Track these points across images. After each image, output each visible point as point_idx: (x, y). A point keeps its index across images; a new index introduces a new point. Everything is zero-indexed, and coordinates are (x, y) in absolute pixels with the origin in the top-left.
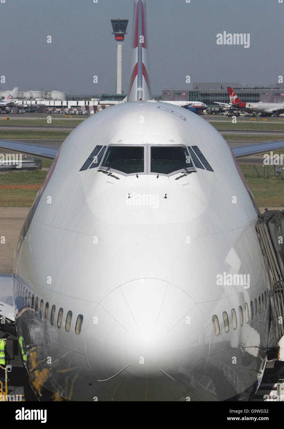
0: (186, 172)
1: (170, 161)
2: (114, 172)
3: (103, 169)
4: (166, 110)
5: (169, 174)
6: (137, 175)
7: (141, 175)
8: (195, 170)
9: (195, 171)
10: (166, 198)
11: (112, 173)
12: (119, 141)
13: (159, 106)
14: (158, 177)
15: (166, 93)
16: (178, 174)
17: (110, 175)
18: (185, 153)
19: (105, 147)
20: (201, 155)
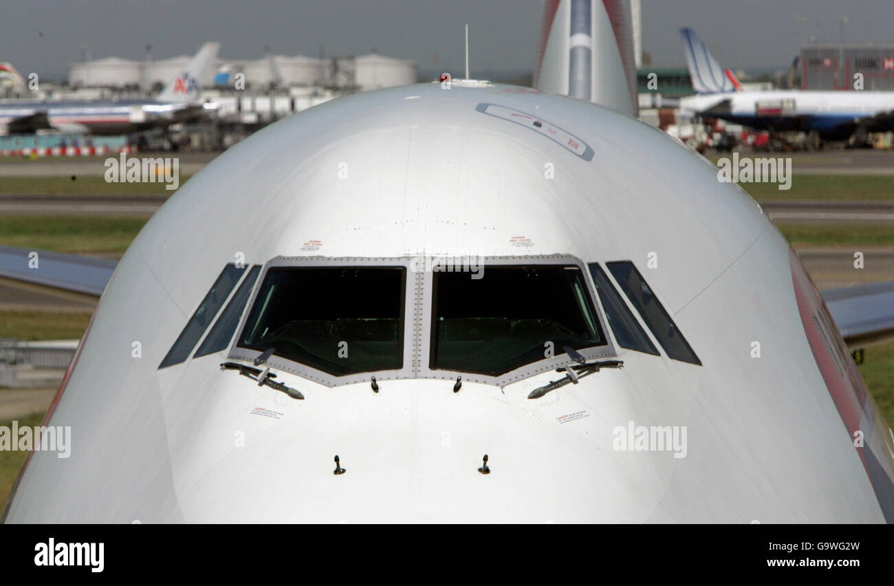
0: (575, 368)
1: (514, 324)
2: (284, 369)
3: (243, 359)
4: (514, 118)
5: (505, 377)
6: (374, 380)
7: (389, 382)
8: (614, 359)
9: (614, 364)
10: (485, 470)
11: (274, 376)
12: (307, 246)
13: (483, 102)
14: (457, 388)
15: (816, 62)
16: (541, 374)
17: (268, 380)
18: (579, 292)
19: (257, 268)
20: (647, 300)
